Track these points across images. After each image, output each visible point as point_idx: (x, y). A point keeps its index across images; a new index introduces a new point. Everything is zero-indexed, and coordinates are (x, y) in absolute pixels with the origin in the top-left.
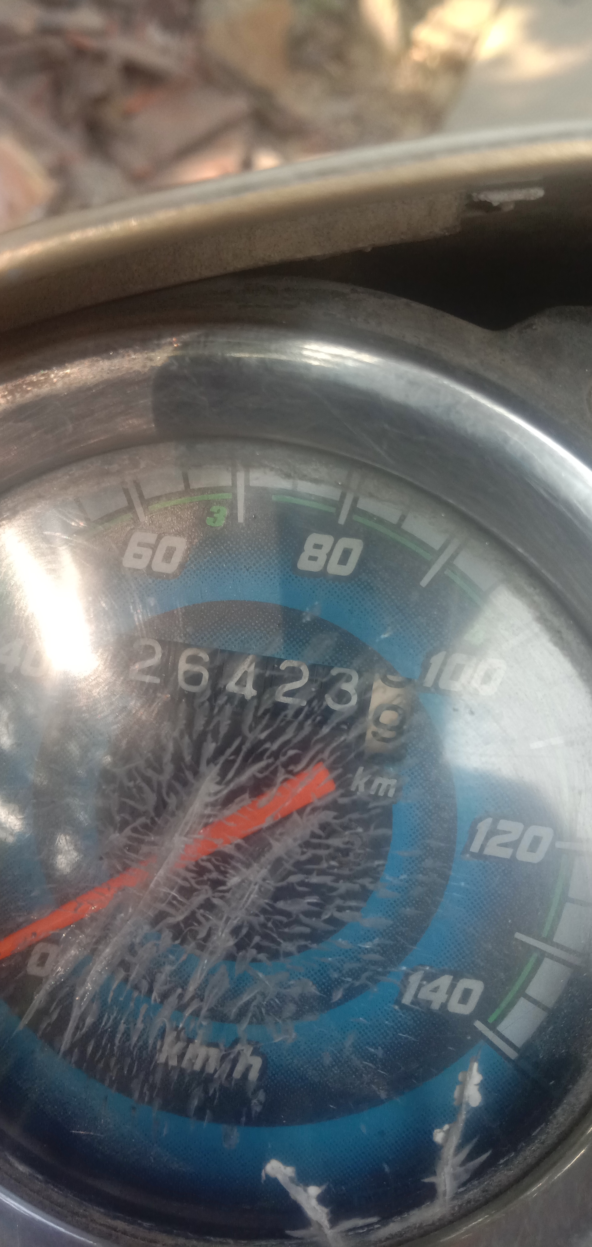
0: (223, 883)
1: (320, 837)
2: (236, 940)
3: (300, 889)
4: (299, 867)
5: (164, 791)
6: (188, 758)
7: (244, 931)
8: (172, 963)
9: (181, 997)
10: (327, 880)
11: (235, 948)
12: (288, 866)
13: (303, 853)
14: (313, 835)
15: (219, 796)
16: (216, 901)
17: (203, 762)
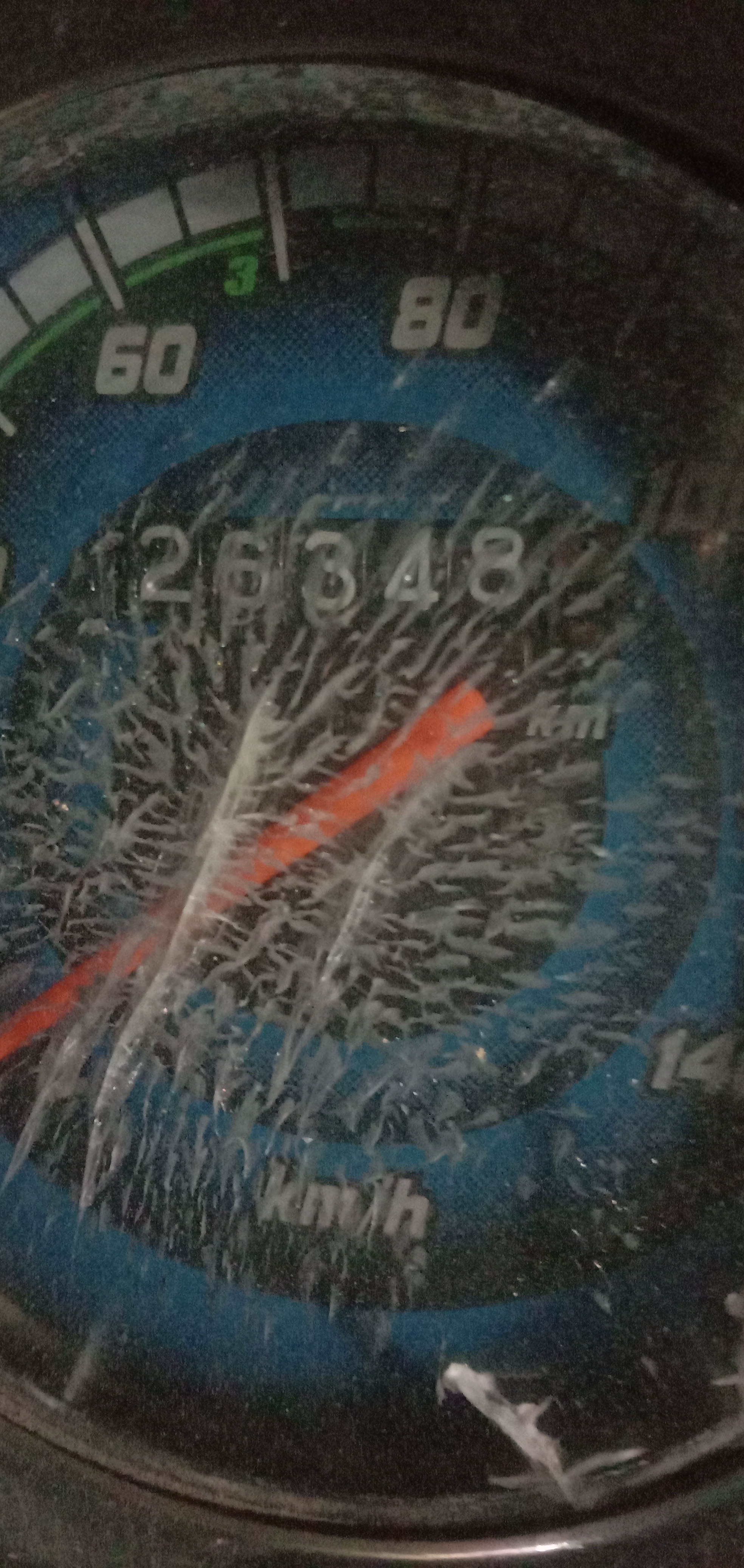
0: (306, 894)
1: (468, 793)
2: (343, 991)
3: (444, 888)
4: (439, 851)
5: (185, 744)
6: (218, 679)
7: (354, 973)
8: (239, 1041)
9: (262, 1098)
10: (491, 868)
11: (344, 1006)
12: (416, 851)
13: (443, 824)
14: (457, 791)
15: (281, 740)
16: (299, 926)
17: (246, 682)
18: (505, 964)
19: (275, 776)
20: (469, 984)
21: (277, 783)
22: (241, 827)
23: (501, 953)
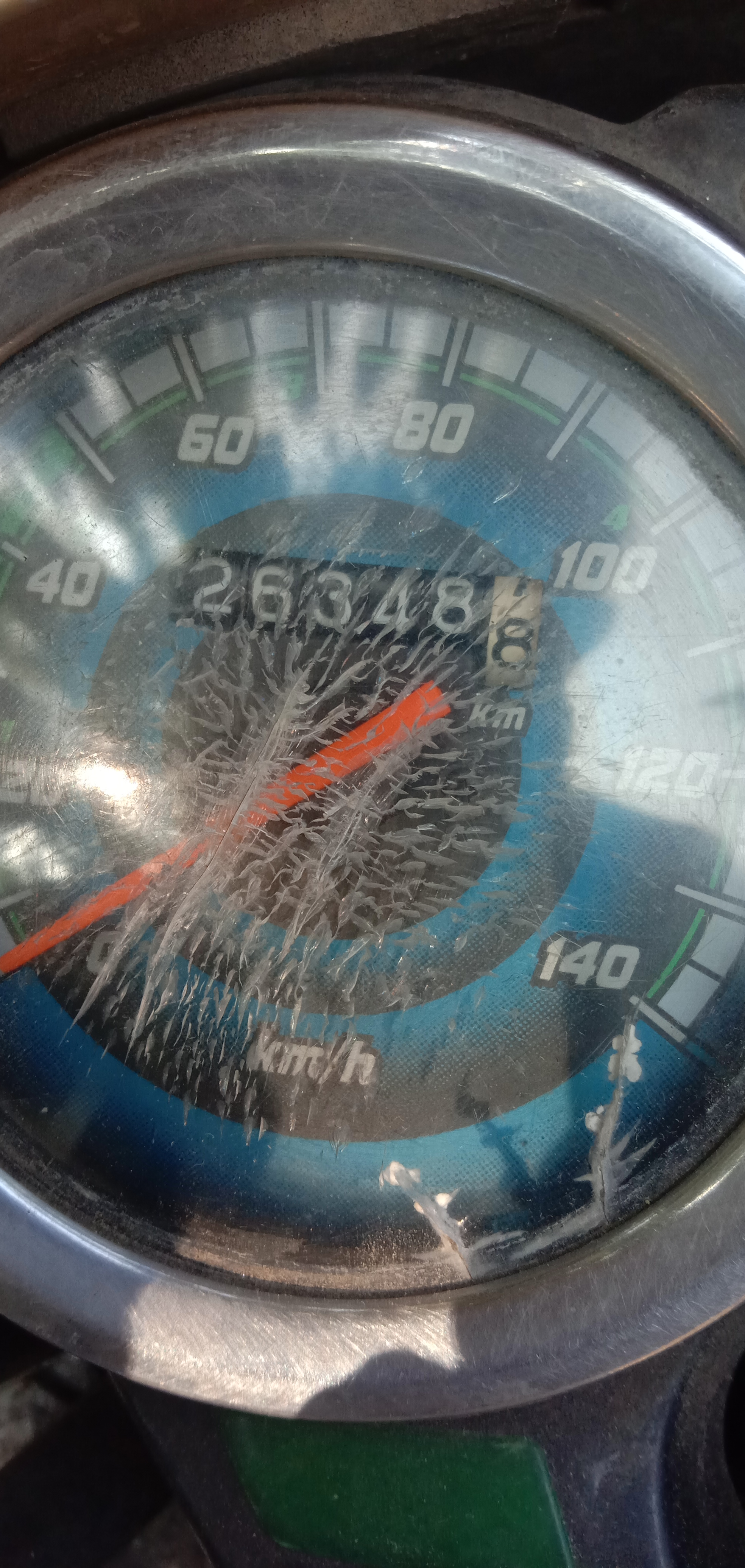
4: (410, 789)
5: (243, 707)
7: (347, 871)
12: (396, 789)
13: (414, 771)
14: (426, 749)
15: (309, 708)
16: (312, 836)
17: (289, 667)
18: (450, 869)
19: (302, 733)
21: (303, 738)
22: (277, 766)
23: (448, 861)
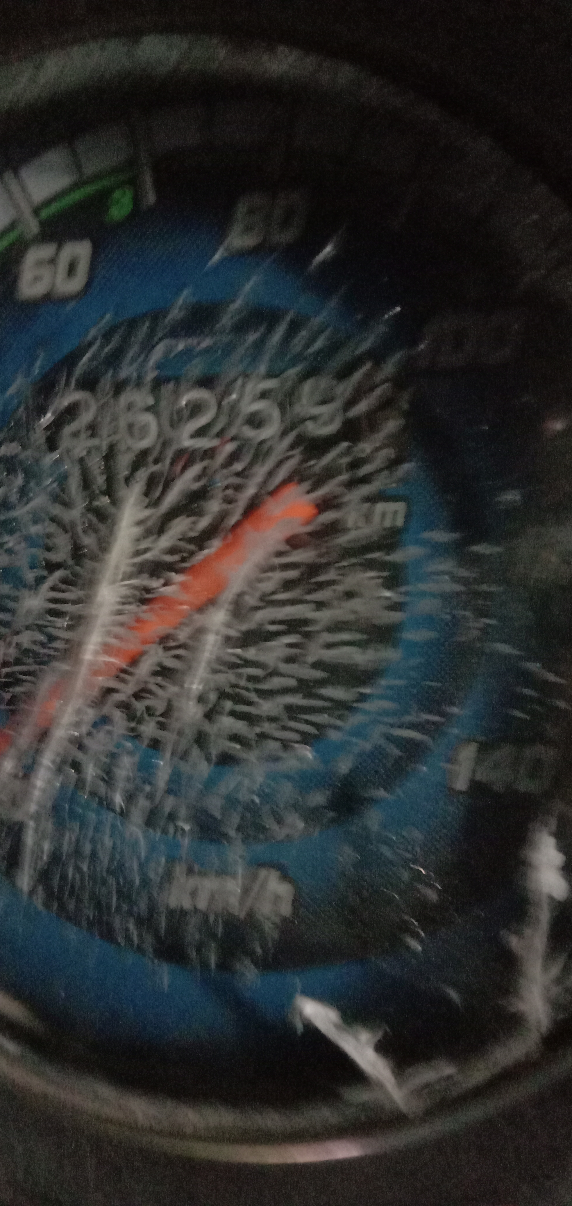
0: (174, 638)
3: (272, 628)
5: (79, 530)
6: (100, 480)
8: (130, 753)
10: (305, 611)
13: (269, 579)
14: (278, 553)
15: (150, 523)
16: (170, 663)
17: (120, 481)
18: (322, 683)
19: (146, 550)
20: (296, 700)
21: (148, 556)
22: (124, 591)
23: (319, 674)
